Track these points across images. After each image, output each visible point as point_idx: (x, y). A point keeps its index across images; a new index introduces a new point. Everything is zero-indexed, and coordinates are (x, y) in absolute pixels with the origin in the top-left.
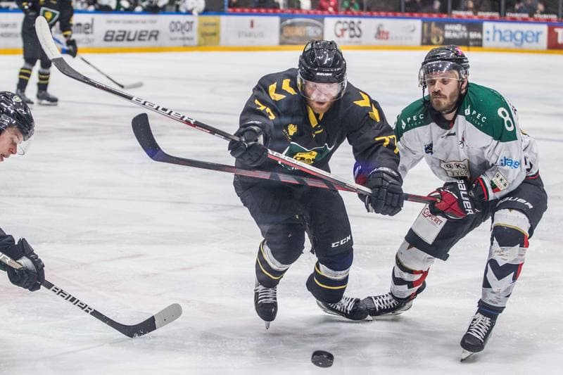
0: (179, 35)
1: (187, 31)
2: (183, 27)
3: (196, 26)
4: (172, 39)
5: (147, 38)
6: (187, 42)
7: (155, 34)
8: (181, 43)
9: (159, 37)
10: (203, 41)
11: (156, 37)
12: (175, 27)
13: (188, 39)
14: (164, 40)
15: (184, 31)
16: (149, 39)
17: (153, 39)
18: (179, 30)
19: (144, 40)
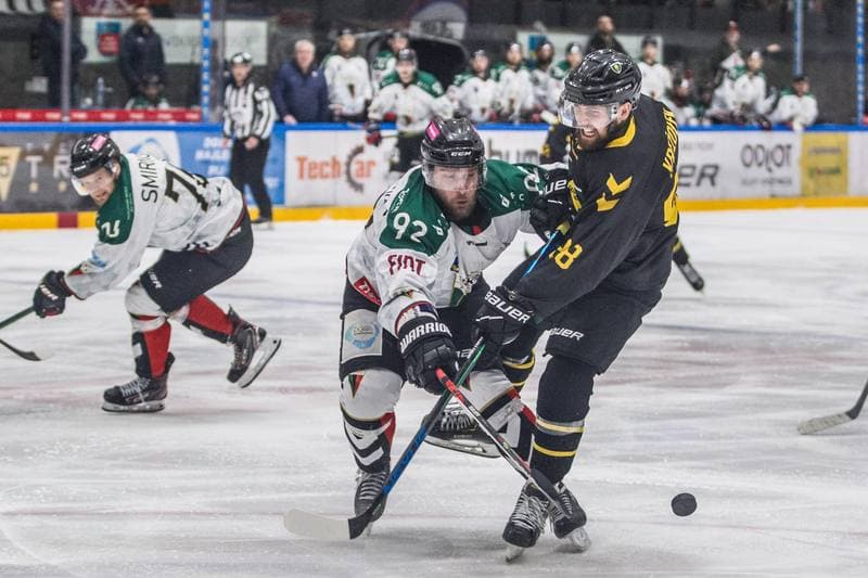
0: (762, 173)
1: (779, 165)
2: (769, 156)
3: (796, 154)
4: (745, 182)
5: (693, 181)
6: (778, 189)
7: (710, 171)
8: (763, 190)
9: (718, 179)
10: (812, 184)
11: (712, 178)
12: (752, 157)
13: (781, 182)
14: (728, 184)
15: (772, 165)
16: (698, 184)
17: (706, 182)
18: (760, 165)
19: (687, 185)
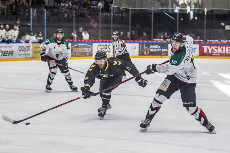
0: (23, 53)
1: (27, 51)
2: (25, 49)
3: (31, 48)
4: (19, 55)
5: (7, 54)
6: (27, 56)
7: (11, 52)
9: (13, 54)
10: (34, 55)
11: (12, 54)
12: (21, 49)
15: (25, 51)
16: (9, 55)
17: (10, 55)
18: (23, 51)
19: (6, 55)
